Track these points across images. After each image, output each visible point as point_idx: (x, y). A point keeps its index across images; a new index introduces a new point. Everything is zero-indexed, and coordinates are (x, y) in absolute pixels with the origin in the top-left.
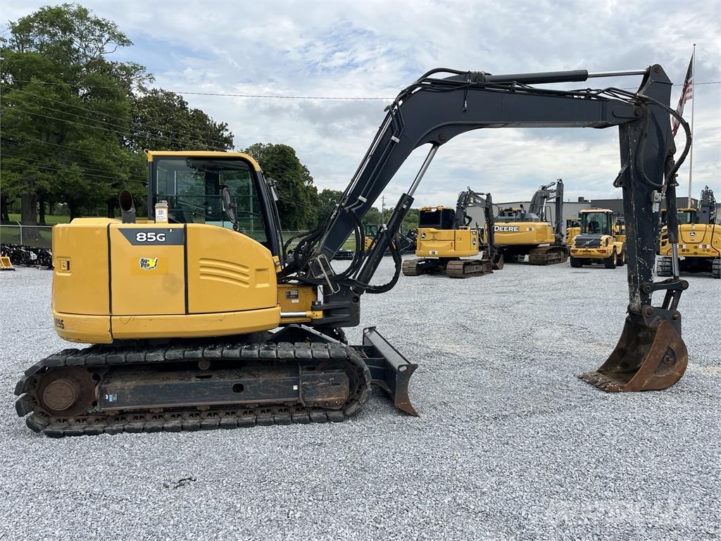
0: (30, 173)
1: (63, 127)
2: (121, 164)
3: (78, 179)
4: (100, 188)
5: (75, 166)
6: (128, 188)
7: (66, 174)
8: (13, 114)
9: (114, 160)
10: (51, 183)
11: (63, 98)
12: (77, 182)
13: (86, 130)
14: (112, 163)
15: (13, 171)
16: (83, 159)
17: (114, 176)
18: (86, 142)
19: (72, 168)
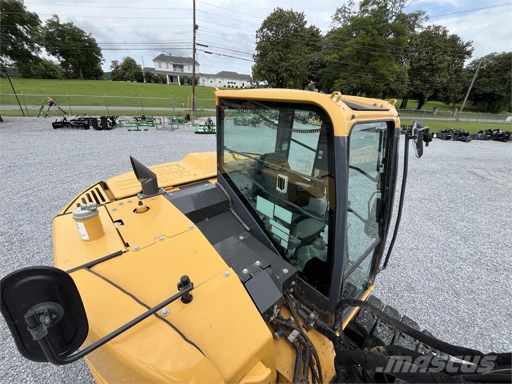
0: (350, 80)
1: (370, 56)
4: (378, 86)
5: (369, 76)
6: (392, 86)
7: (364, 80)
8: (348, 51)
10: (357, 85)
11: (373, 40)
12: (368, 83)
13: (380, 56)
14: (388, 73)
15: (343, 79)
16: (374, 71)
17: (386, 80)
18: (378, 62)
19: (368, 77)
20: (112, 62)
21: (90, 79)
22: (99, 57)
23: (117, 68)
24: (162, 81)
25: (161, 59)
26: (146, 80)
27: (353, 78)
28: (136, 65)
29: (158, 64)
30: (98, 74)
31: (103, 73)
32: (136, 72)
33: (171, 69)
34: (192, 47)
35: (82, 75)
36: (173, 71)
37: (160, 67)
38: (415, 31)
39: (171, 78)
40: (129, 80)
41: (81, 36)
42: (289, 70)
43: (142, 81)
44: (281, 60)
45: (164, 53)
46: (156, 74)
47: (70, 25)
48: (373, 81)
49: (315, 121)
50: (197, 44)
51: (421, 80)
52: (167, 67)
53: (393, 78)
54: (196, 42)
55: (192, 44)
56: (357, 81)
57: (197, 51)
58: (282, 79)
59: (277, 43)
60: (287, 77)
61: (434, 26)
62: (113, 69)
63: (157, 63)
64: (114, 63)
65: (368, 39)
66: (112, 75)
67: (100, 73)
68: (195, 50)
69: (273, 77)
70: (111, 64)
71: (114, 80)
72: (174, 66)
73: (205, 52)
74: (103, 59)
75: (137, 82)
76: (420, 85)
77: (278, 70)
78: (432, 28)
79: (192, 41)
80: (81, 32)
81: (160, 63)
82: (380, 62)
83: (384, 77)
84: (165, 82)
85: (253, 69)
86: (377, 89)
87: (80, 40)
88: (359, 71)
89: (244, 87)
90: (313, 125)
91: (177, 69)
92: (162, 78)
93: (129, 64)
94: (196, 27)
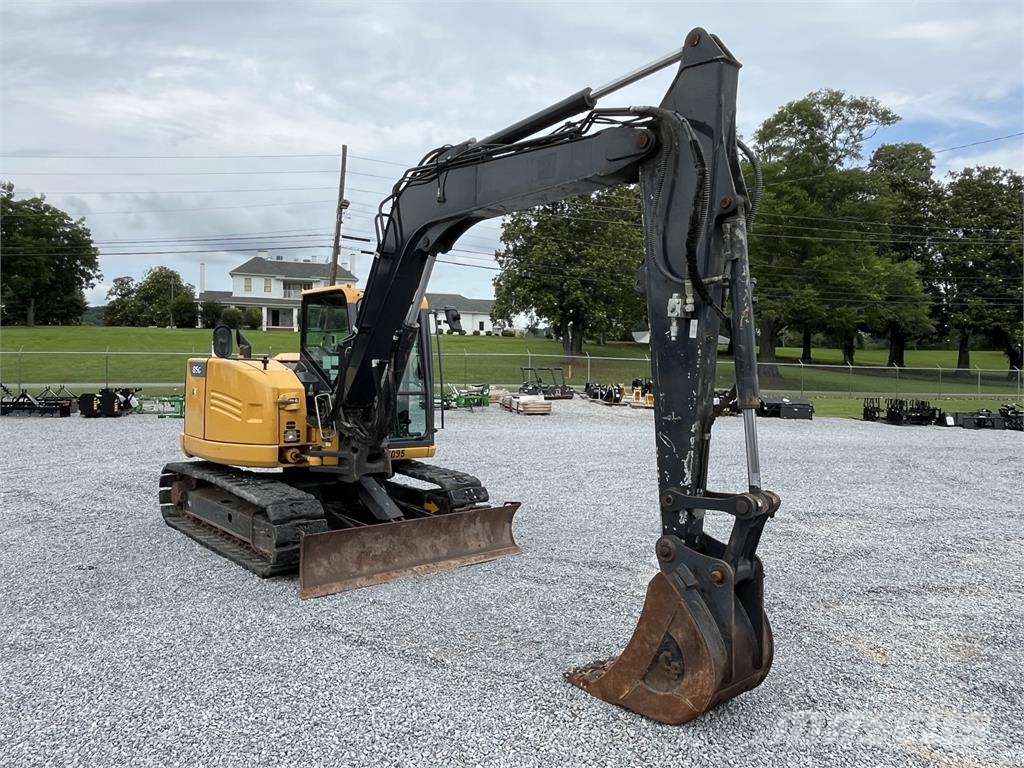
2: (872, 280)
3: (812, 304)
4: (840, 315)
5: (809, 290)
7: (798, 300)
9: (864, 277)
11: (796, 209)
13: (826, 244)
14: (859, 281)
16: (819, 279)
18: (825, 257)
19: (805, 292)
20: (115, 281)
21: (47, 324)
22: (90, 271)
23: (126, 295)
24: (249, 323)
25: (254, 268)
26: (203, 323)
27: (770, 298)
28: (179, 287)
29: (244, 280)
30: (71, 311)
31: (87, 309)
32: (179, 304)
33: (277, 292)
34: (332, 243)
35: (31, 315)
36: (281, 297)
37: (248, 288)
38: (932, 182)
39: (275, 316)
40: (154, 324)
41: (56, 225)
42: (592, 283)
43: (191, 324)
44: (569, 260)
45: (263, 255)
46: (233, 307)
47: (36, 202)
48: (826, 303)
49: (642, 400)
50: (343, 237)
51: (983, 296)
52: (267, 288)
53: (880, 293)
54: (342, 232)
55: (333, 237)
56: (778, 304)
57: (342, 250)
58: (572, 305)
59: (554, 225)
60: (586, 299)
61: (979, 169)
62: (114, 298)
63: (241, 281)
64: (121, 283)
65: (785, 207)
66: (107, 314)
67: (78, 307)
68: (337, 249)
69: (549, 301)
70: (113, 285)
71: (112, 324)
72: (287, 285)
73: (363, 252)
74: (98, 273)
75: (178, 327)
76: (987, 308)
77: (562, 285)
78: (976, 174)
79: (333, 231)
80: (59, 217)
81: (248, 280)
82: (830, 257)
83: (853, 291)
84: (255, 324)
85: (497, 284)
86: (841, 322)
87: (49, 235)
88: (781, 279)
89: (483, 333)
90: (633, 407)
91: (292, 291)
92: (249, 315)
93: (163, 285)
94: (343, 205)
